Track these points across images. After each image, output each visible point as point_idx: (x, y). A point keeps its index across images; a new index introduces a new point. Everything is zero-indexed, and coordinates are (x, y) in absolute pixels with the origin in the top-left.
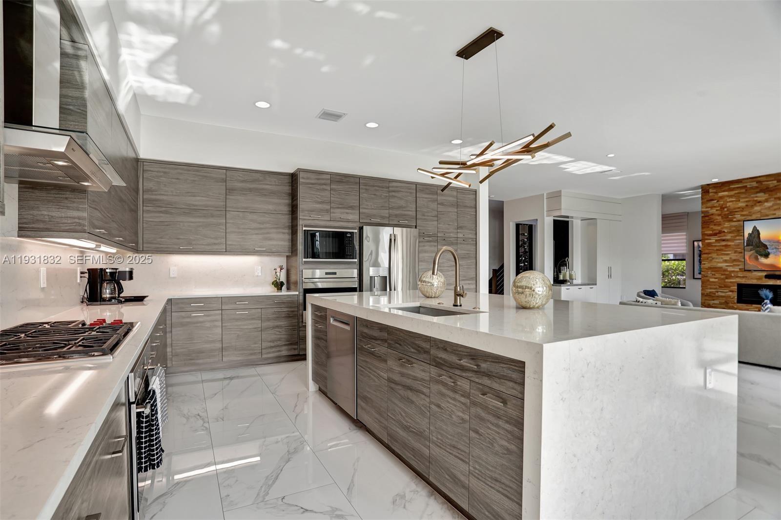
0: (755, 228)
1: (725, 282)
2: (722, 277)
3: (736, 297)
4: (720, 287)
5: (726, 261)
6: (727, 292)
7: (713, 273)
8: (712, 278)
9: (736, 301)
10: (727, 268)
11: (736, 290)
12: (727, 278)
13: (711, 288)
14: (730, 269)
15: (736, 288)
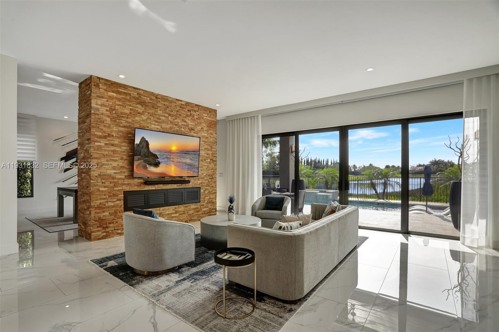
0: (143, 139)
1: (114, 190)
2: (111, 185)
4: (109, 196)
5: (114, 168)
6: (116, 201)
7: (104, 181)
9: (123, 210)
10: (115, 175)
11: (123, 198)
12: (115, 186)
13: (101, 199)
14: (118, 176)
15: (123, 196)
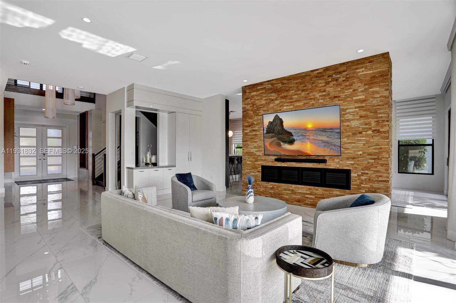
0: (277, 117)
1: (255, 164)
2: (253, 160)
3: (261, 176)
7: (249, 157)
8: (248, 161)
10: (256, 152)
11: (261, 171)
12: (256, 161)
14: (258, 154)
15: (261, 169)
